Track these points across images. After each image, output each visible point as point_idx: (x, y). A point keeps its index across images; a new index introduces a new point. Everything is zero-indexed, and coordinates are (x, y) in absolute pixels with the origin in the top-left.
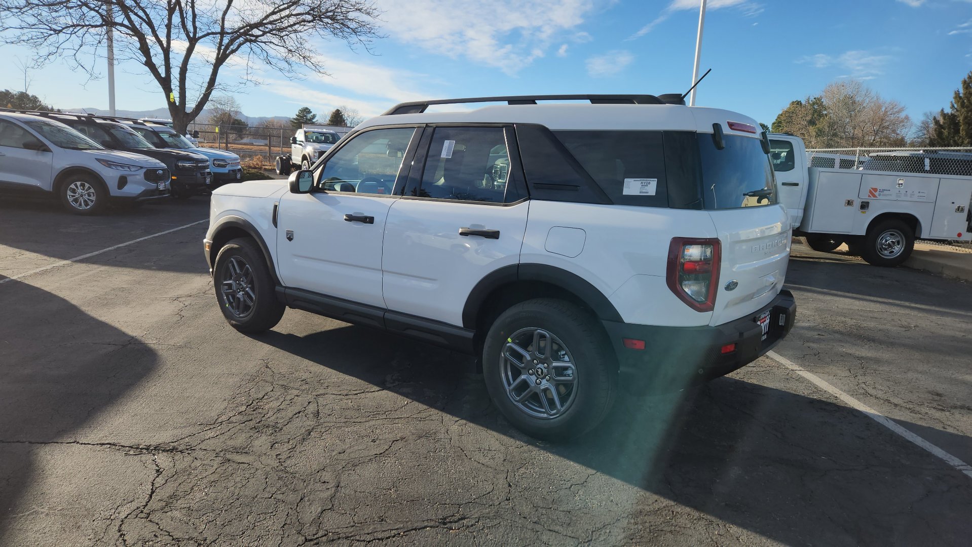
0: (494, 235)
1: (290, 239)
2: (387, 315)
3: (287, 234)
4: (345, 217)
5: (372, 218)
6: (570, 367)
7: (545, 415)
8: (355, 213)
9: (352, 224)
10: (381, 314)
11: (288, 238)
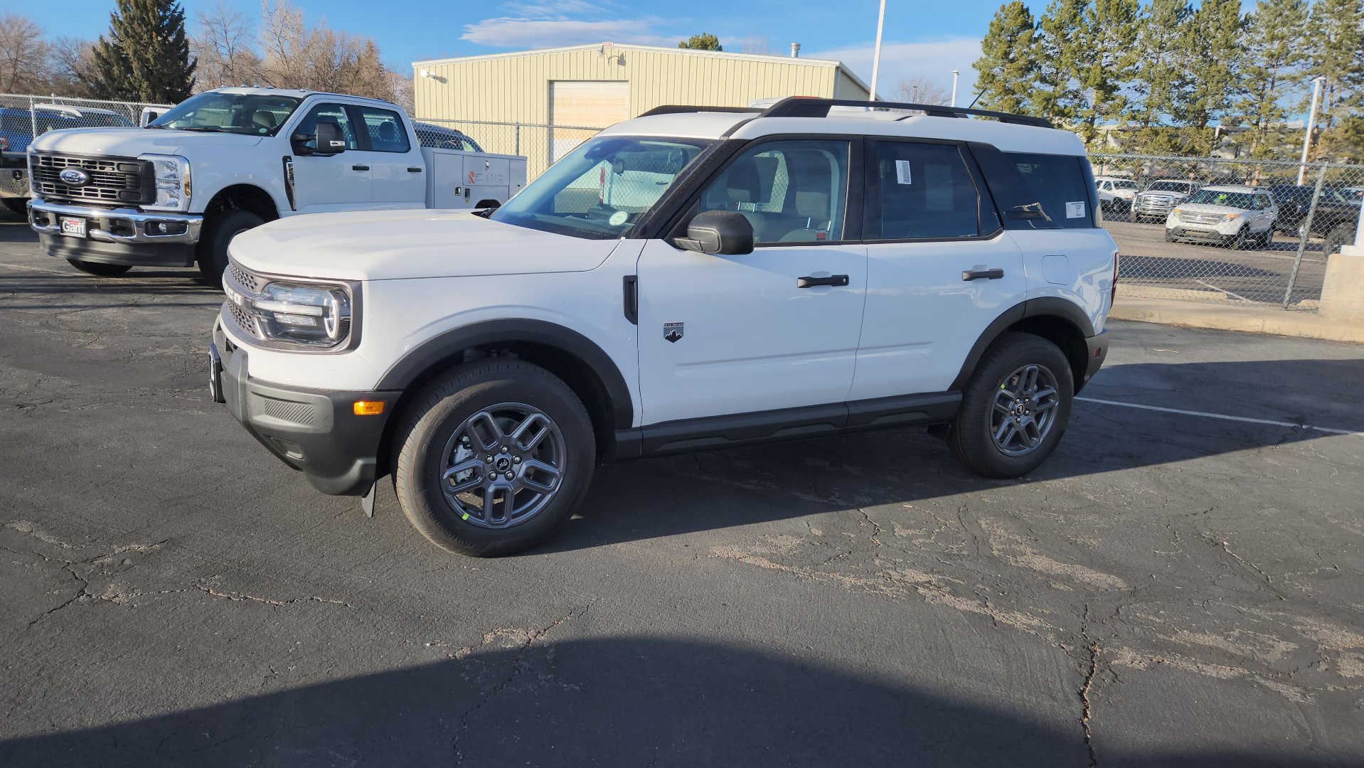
0: (997, 275)
1: (673, 338)
2: (853, 410)
3: (666, 331)
4: (801, 283)
5: (847, 277)
6: (1053, 394)
7: (1027, 450)
8: (813, 273)
9: (809, 292)
10: (844, 412)
11: (668, 338)
